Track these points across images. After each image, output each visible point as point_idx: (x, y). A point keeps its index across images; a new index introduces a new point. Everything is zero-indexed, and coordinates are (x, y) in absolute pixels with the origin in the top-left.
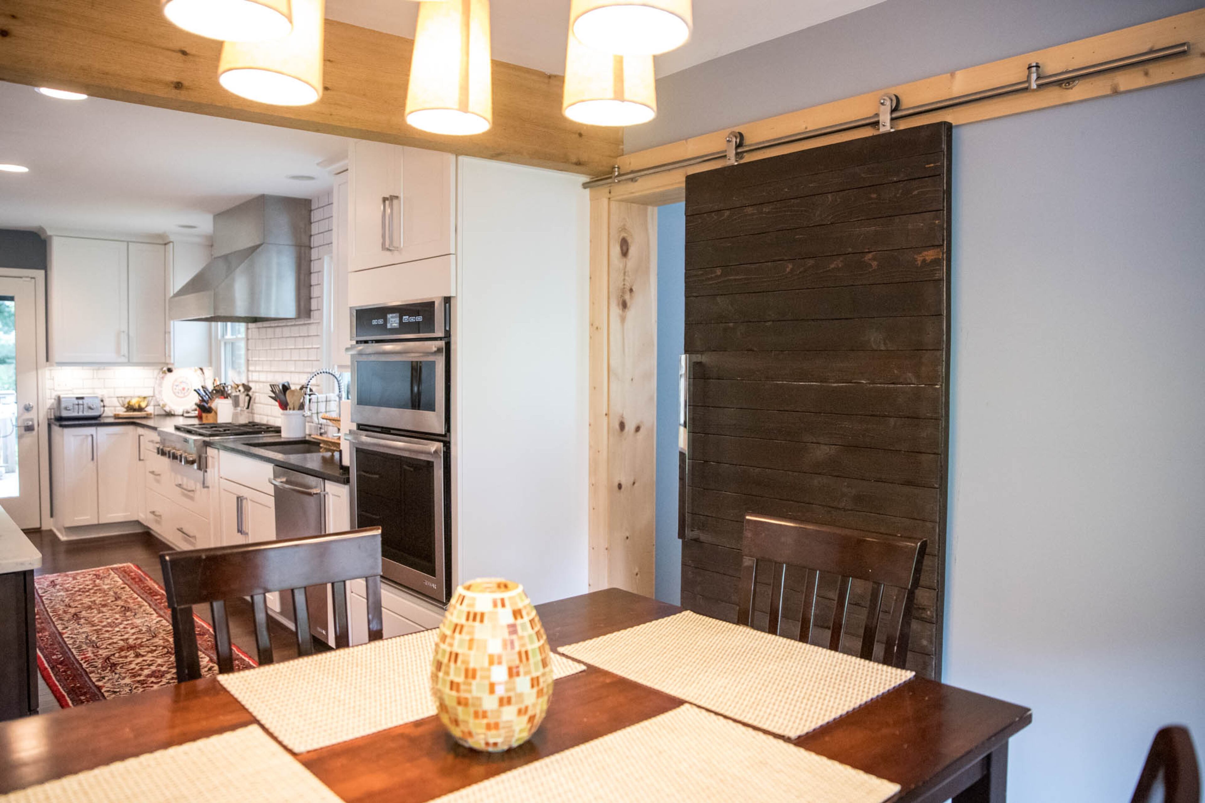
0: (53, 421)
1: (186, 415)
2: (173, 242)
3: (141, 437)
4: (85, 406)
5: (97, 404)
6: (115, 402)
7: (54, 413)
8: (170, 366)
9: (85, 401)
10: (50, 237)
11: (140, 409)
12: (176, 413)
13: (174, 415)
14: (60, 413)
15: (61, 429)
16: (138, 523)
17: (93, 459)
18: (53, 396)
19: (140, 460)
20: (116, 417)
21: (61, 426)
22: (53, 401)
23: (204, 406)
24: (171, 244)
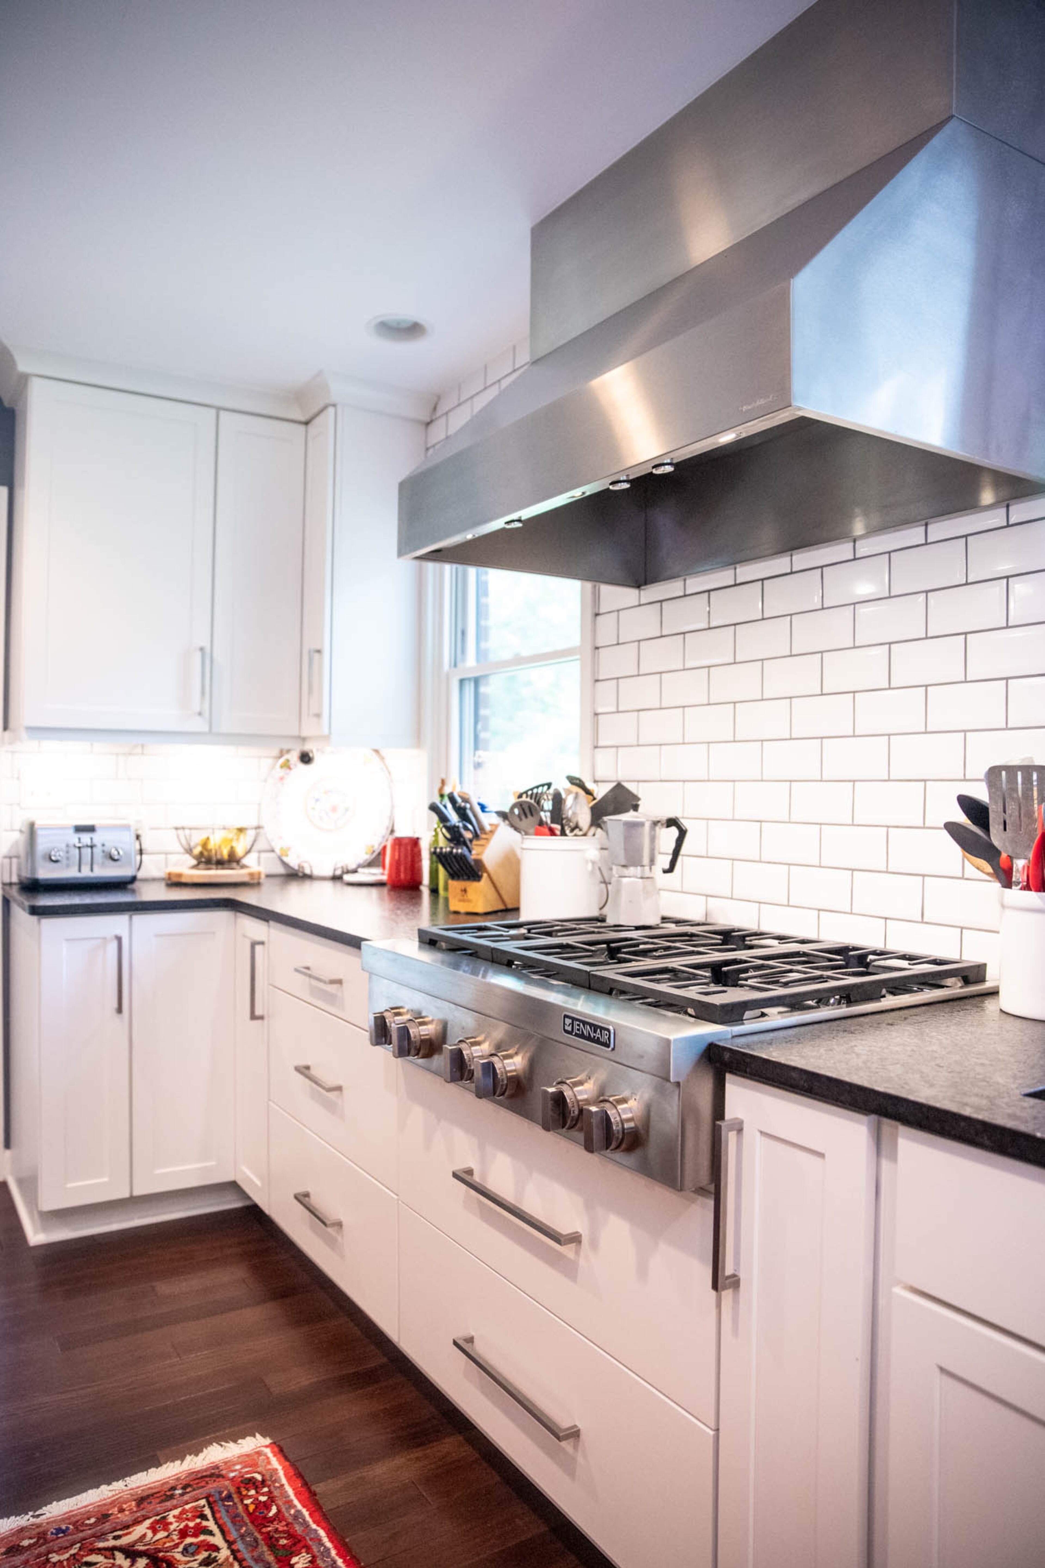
0: (14, 892)
1: (347, 878)
2: (334, 405)
3: (258, 948)
4: (98, 851)
5: (124, 843)
6: (172, 843)
7: (19, 869)
8: (307, 747)
9: (97, 838)
10: (24, 379)
11: (232, 860)
12: (316, 872)
13: (309, 877)
14: (33, 869)
15: (34, 918)
16: (233, 1186)
17: (120, 1010)
18: (18, 825)
19: (253, 1017)
20: (175, 883)
21: (35, 911)
22: (16, 836)
23: (462, 858)
24: (331, 410)
